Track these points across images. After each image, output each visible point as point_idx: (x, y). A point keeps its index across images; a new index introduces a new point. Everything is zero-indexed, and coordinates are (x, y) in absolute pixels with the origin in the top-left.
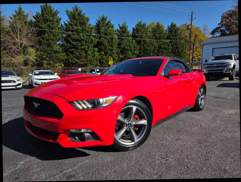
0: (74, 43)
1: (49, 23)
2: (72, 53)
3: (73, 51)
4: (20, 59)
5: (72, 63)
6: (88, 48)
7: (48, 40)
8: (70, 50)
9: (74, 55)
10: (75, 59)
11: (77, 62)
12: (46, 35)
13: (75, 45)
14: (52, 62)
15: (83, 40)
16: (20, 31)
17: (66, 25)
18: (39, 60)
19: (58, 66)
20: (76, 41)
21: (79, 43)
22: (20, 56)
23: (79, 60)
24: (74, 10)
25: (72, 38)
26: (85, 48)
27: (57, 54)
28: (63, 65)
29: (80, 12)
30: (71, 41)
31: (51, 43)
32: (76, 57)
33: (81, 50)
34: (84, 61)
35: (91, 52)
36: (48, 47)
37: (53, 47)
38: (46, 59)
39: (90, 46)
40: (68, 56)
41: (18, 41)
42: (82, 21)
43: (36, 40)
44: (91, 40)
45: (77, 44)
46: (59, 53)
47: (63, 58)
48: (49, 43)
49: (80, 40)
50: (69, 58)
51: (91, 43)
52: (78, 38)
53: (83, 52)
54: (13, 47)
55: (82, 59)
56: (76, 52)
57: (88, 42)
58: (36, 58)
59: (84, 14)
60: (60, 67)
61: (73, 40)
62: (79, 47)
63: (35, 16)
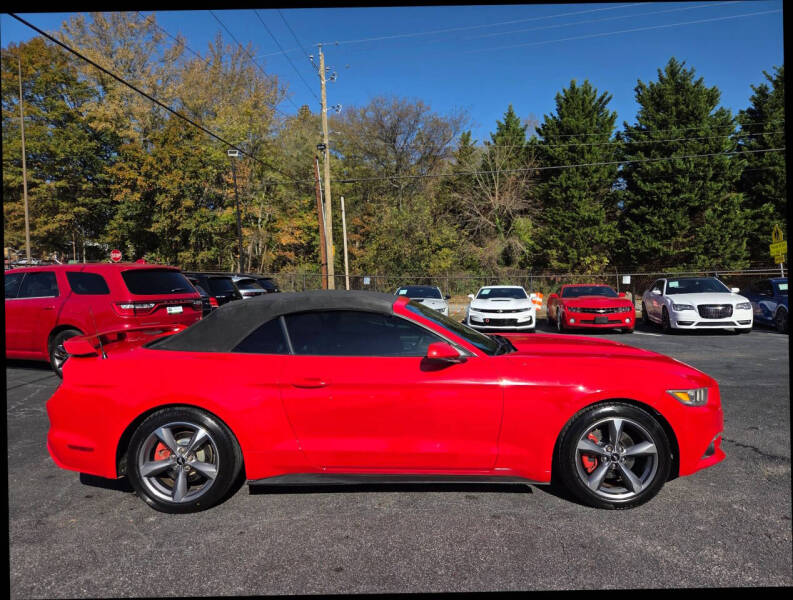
0: (647, 187)
2: (641, 219)
3: (643, 215)
4: (496, 247)
5: (637, 252)
6: (703, 196)
7: (566, 189)
8: (634, 211)
9: (647, 228)
10: (647, 239)
11: (656, 251)
12: (564, 176)
13: (651, 194)
14: (573, 254)
15: (682, 172)
16: (501, 176)
17: (629, 133)
18: (538, 248)
19: (592, 263)
20: (657, 180)
21: (666, 184)
22: (497, 241)
23: (665, 241)
24: (661, 79)
25: (644, 171)
26: (688, 200)
27: (588, 230)
28: (606, 260)
29: (684, 79)
30: (639, 182)
31: (573, 197)
32: (652, 232)
33: (674, 206)
34: (682, 243)
35: (715, 211)
36: (564, 211)
37: (579, 207)
38: (556, 246)
39: (712, 189)
40: (626, 232)
41: (495, 202)
42: (687, 107)
43: (537, 194)
44: (717, 166)
45: (658, 188)
46: (595, 224)
47: (606, 240)
48: (567, 197)
49: (670, 176)
50: (629, 235)
51: (715, 178)
52: (662, 169)
53: (680, 215)
54: (483, 218)
55: (674, 239)
56: (653, 214)
57: (704, 178)
58: (532, 242)
59: (701, 81)
60: (596, 268)
61: (647, 177)
62: (665, 198)
63: (540, 127)
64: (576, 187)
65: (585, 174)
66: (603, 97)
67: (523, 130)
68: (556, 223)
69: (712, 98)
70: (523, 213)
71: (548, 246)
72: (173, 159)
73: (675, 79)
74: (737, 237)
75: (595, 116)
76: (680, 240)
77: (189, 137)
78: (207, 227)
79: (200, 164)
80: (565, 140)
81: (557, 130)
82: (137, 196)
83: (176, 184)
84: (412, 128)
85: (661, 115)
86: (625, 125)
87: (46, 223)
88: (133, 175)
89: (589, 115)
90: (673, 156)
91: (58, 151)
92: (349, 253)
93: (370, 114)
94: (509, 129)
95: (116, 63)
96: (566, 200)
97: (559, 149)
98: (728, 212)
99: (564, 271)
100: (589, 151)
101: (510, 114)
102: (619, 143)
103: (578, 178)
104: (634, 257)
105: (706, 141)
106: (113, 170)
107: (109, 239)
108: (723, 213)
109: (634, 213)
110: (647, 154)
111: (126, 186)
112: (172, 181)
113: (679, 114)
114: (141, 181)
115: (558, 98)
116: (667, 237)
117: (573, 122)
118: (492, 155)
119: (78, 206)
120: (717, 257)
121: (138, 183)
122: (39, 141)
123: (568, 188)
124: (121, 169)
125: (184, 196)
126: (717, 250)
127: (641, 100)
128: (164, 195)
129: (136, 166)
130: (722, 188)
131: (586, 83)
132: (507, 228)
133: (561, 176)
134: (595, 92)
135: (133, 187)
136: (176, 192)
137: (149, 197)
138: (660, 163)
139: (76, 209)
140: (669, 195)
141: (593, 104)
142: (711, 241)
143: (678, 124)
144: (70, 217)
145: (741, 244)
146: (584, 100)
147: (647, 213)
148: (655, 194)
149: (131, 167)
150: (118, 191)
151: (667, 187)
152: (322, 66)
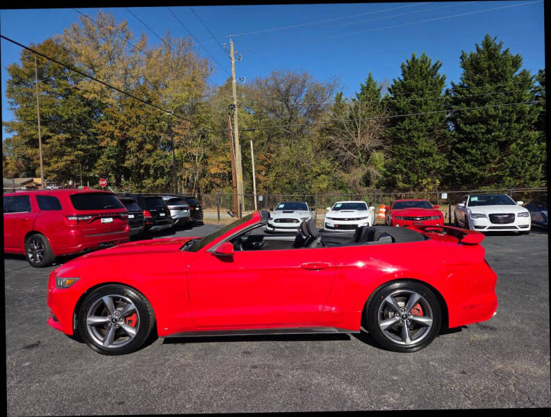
0: (468, 129)
1: (414, 95)
2: (463, 152)
3: (465, 148)
5: (460, 175)
6: (509, 134)
7: (408, 131)
8: (458, 146)
9: (468, 158)
10: (468, 166)
11: (474, 174)
12: (407, 121)
13: (470, 133)
14: (414, 177)
15: (494, 117)
17: (455, 89)
18: (389, 173)
19: (428, 184)
20: (475, 123)
21: (481, 126)
22: (360, 169)
23: (481, 167)
24: (478, 50)
25: (465, 117)
26: (498, 137)
27: (424, 160)
28: (438, 182)
29: (495, 50)
30: (461, 125)
31: (413, 136)
32: (471, 160)
33: (488, 142)
34: (494, 168)
35: (518, 144)
36: (407, 147)
37: (417, 144)
38: (401, 172)
39: (515, 129)
40: (453, 161)
41: (358, 142)
42: (497, 70)
43: (387, 135)
44: (519, 112)
45: (475, 129)
46: (430, 156)
47: (437, 166)
48: (410, 137)
49: (484, 120)
50: (455, 164)
51: (518, 121)
52: (478, 115)
53: (492, 148)
54: (349, 153)
55: (488, 165)
56: (472, 148)
57: (510, 121)
58: (384, 170)
59: (507, 50)
60: (431, 187)
61: (468, 122)
62: (480, 136)
63: (390, 87)
64: (416, 129)
65: (422, 120)
66: (436, 64)
67: (379, 90)
68: (401, 156)
69: (516, 63)
70: (378, 149)
71: (395, 172)
72: (138, 117)
73: (489, 50)
74: (535, 163)
75: (430, 78)
76: (493, 166)
77: (149, 102)
78: (160, 162)
79: (156, 120)
80: (407, 96)
81: (402, 89)
82: (115, 143)
83: (139, 134)
84: (300, 91)
85: (478, 77)
86: (452, 84)
87: (57, 162)
88: (112, 128)
89: (425, 78)
90: (487, 106)
91: (64, 114)
92: (256, 179)
93: (271, 83)
94: (369, 90)
95: (101, 54)
96: (409, 138)
97: (403, 103)
98: (528, 145)
99: (408, 190)
100: (426, 104)
101: (370, 79)
102: (448, 97)
103: (417, 123)
104: (459, 179)
105: (511, 94)
106: (99, 126)
107: (97, 172)
108: (524, 146)
109: (458, 148)
110: (468, 105)
111: (108, 137)
112: (138, 132)
113: (491, 75)
114: (117, 133)
115: (403, 66)
116: (483, 164)
117: (413, 83)
118: (356, 108)
119: (77, 150)
120: (519, 178)
121: (115, 134)
122: (51, 108)
123: (410, 130)
124: (104, 125)
125: (145, 142)
126: (520, 173)
127: (464, 66)
128: (132, 142)
129: (113, 122)
130: (523, 128)
131: (424, 55)
132: (367, 160)
133: (405, 122)
134: (430, 61)
135: (112, 137)
136: (140, 139)
137: (123, 143)
138: (477, 111)
139: (76, 153)
140: (483, 134)
141: (428, 70)
142: (515, 167)
143: (490, 82)
144: (72, 158)
145: (538, 169)
146: (421, 68)
147: (468, 148)
148: (473, 133)
149: (111, 123)
150: (103, 140)
151: (482, 128)
152: (232, 51)
